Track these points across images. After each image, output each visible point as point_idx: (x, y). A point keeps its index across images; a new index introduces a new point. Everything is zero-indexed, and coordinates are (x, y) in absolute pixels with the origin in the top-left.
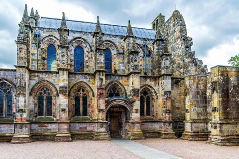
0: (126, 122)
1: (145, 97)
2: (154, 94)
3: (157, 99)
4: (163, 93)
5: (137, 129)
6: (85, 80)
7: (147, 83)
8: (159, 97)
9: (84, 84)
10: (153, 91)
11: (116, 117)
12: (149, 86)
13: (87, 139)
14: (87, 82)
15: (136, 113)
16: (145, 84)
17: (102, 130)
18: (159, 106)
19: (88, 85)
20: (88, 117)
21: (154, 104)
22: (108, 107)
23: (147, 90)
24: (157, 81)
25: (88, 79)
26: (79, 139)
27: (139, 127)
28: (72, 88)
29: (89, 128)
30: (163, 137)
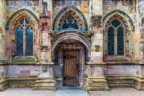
0: (86, 64)
1: (116, 29)
2: (129, 24)
3: (133, 31)
4: (140, 22)
5: (97, 75)
6: (28, 8)
7: (118, 9)
8: (136, 28)
9: (26, 13)
10: (127, 19)
11: (72, 57)
12: (121, 12)
13: (29, 87)
14: (32, 10)
15: (97, 51)
16: (114, 9)
17: (46, 75)
18: (136, 41)
19: (32, 14)
20: (33, 57)
21: (129, 38)
22: (56, 43)
23: (118, 19)
24: (134, 5)
25: (33, 6)
26: (18, 87)
27: (101, 72)
28: (11, 18)
29: (33, 73)
30: (138, 87)
